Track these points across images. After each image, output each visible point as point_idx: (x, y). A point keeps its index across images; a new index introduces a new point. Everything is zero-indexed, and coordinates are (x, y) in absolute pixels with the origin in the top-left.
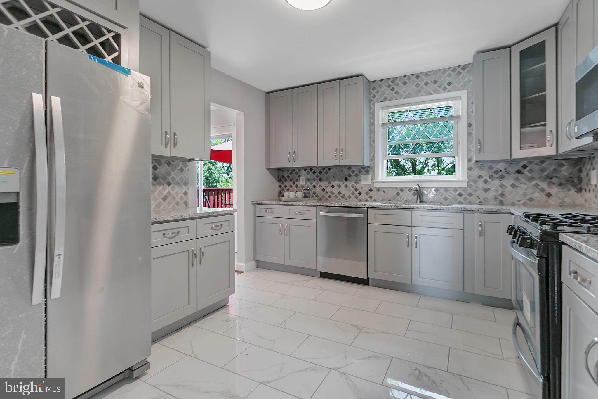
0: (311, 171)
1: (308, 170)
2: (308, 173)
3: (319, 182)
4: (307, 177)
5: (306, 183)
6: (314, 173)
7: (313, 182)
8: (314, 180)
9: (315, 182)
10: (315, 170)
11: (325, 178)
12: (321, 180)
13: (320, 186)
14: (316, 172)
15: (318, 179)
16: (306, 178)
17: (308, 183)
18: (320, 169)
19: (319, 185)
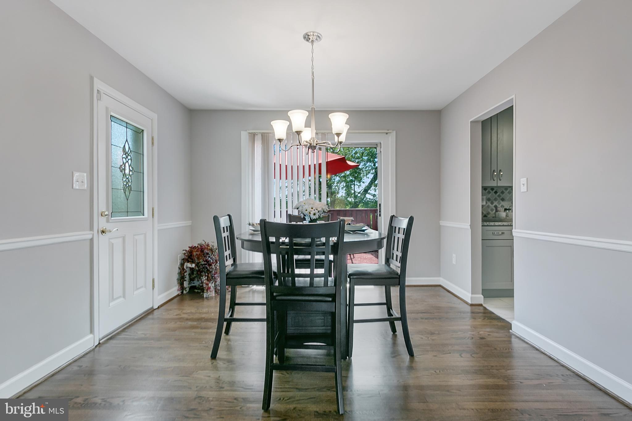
0: (492, 190)
1: (489, 190)
2: (489, 192)
3: (501, 202)
4: (488, 197)
5: (486, 203)
6: (496, 192)
7: (494, 202)
8: (496, 200)
9: (497, 202)
10: (497, 190)
11: (508, 198)
12: (503, 200)
13: (502, 206)
14: (497, 191)
15: (500, 199)
16: (486, 198)
17: (489, 203)
18: (502, 188)
19: (500, 205)
